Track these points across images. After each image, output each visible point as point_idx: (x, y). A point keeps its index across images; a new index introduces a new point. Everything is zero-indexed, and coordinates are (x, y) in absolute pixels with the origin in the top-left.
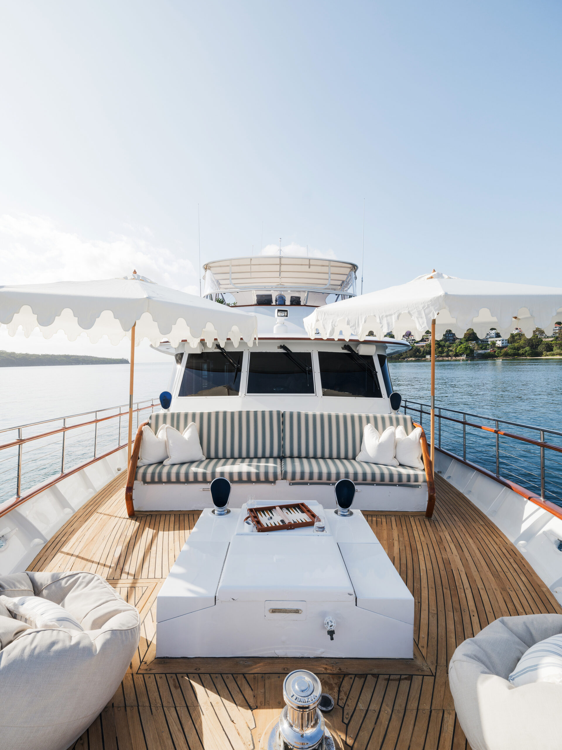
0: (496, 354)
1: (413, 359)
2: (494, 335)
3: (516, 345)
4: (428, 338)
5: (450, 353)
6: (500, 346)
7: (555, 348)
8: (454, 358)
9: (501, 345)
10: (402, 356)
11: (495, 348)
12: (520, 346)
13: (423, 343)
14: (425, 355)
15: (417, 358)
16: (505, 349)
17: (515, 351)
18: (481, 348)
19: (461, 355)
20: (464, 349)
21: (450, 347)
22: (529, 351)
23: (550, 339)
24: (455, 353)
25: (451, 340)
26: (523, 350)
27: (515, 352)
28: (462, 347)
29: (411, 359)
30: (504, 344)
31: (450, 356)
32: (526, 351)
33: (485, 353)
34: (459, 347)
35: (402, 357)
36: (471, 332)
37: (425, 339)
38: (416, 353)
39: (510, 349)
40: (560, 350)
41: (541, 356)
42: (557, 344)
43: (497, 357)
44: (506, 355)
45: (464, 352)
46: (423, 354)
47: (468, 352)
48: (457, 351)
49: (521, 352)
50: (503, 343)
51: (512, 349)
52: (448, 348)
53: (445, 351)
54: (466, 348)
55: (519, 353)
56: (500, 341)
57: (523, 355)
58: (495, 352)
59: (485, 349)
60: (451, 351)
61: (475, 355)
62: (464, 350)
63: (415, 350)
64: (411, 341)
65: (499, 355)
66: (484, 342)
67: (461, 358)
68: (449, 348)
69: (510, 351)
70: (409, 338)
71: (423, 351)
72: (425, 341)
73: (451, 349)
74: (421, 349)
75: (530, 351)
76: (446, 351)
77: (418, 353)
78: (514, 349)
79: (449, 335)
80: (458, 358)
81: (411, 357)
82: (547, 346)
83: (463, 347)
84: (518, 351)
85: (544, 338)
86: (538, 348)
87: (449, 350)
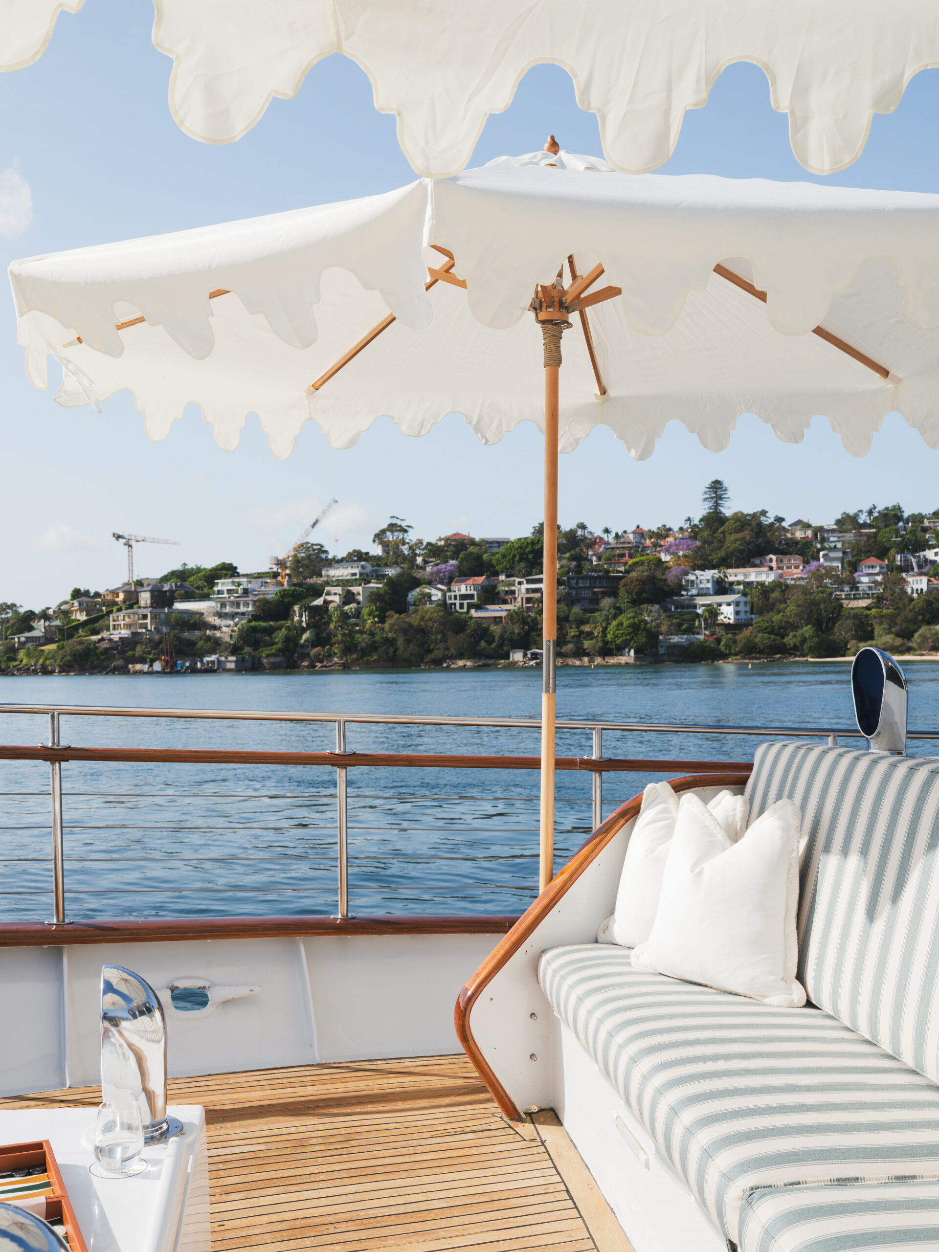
0: (722, 648)
1: (469, 663)
2: (709, 585)
3: (776, 618)
4: (513, 592)
5: (587, 644)
6: (732, 621)
7: (878, 630)
8: (598, 660)
9: (732, 617)
10: (430, 651)
11: (717, 629)
12: (787, 622)
13: (496, 607)
14: (506, 648)
15: (480, 658)
16: (746, 632)
17: (773, 637)
18: (679, 630)
19: (619, 650)
20: (631, 630)
21: (582, 622)
22: (811, 637)
23: (860, 601)
24: (600, 644)
25: (584, 599)
26: (795, 636)
27: (774, 640)
28: (621, 624)
29: (461, 663)
30: (742, 616)
31: (587, 655)
32: (804, 640)
33: (691, 644)
34: (614, 623)
35: (431, 656)
36: (645, 574)
37: (502, 595)
38: (477, 642)
39: (759, 632)
40: (892, 636)
41: (844, 655)
42: (882, 616)
43: (724, 656)
44: (750, 651)
45: (630, 640)
46: (501, 645)
47: (642, 639)
48: (609, 637)
49: (790, 640)
50: (737, 613)
51: (764, 630)
52: (578, 627)
53: (568, 638)
54: (636, 628)
55: (784, 645)
56: (729, 604)
57: (796, 650)
58: (719, 641)
59: (691, 630)
60: (590, 635)
61: (662, 651)
62: (629, 634)
63: (475, 630)
64: (458, 602)
65: (730, 650)
66: (683, 607)
67: (623, 660)
68: (582, 628)
69: (761, 639)
70: (449, 590)
71: (502, 637)
72: (505, 602)
73: (586, 628)
74: (493, 628)
75: (816, 640)
76: (573, 637)
77: (483, 644)
78: (770, 633)
79: (580, 581)
80: (612, 660)
81: (461, 656)
82: (856, 622)
83: (625, 623)
84: (783, 637)
85: (846, 599)
86: (836, 630)
87: (582, 632)
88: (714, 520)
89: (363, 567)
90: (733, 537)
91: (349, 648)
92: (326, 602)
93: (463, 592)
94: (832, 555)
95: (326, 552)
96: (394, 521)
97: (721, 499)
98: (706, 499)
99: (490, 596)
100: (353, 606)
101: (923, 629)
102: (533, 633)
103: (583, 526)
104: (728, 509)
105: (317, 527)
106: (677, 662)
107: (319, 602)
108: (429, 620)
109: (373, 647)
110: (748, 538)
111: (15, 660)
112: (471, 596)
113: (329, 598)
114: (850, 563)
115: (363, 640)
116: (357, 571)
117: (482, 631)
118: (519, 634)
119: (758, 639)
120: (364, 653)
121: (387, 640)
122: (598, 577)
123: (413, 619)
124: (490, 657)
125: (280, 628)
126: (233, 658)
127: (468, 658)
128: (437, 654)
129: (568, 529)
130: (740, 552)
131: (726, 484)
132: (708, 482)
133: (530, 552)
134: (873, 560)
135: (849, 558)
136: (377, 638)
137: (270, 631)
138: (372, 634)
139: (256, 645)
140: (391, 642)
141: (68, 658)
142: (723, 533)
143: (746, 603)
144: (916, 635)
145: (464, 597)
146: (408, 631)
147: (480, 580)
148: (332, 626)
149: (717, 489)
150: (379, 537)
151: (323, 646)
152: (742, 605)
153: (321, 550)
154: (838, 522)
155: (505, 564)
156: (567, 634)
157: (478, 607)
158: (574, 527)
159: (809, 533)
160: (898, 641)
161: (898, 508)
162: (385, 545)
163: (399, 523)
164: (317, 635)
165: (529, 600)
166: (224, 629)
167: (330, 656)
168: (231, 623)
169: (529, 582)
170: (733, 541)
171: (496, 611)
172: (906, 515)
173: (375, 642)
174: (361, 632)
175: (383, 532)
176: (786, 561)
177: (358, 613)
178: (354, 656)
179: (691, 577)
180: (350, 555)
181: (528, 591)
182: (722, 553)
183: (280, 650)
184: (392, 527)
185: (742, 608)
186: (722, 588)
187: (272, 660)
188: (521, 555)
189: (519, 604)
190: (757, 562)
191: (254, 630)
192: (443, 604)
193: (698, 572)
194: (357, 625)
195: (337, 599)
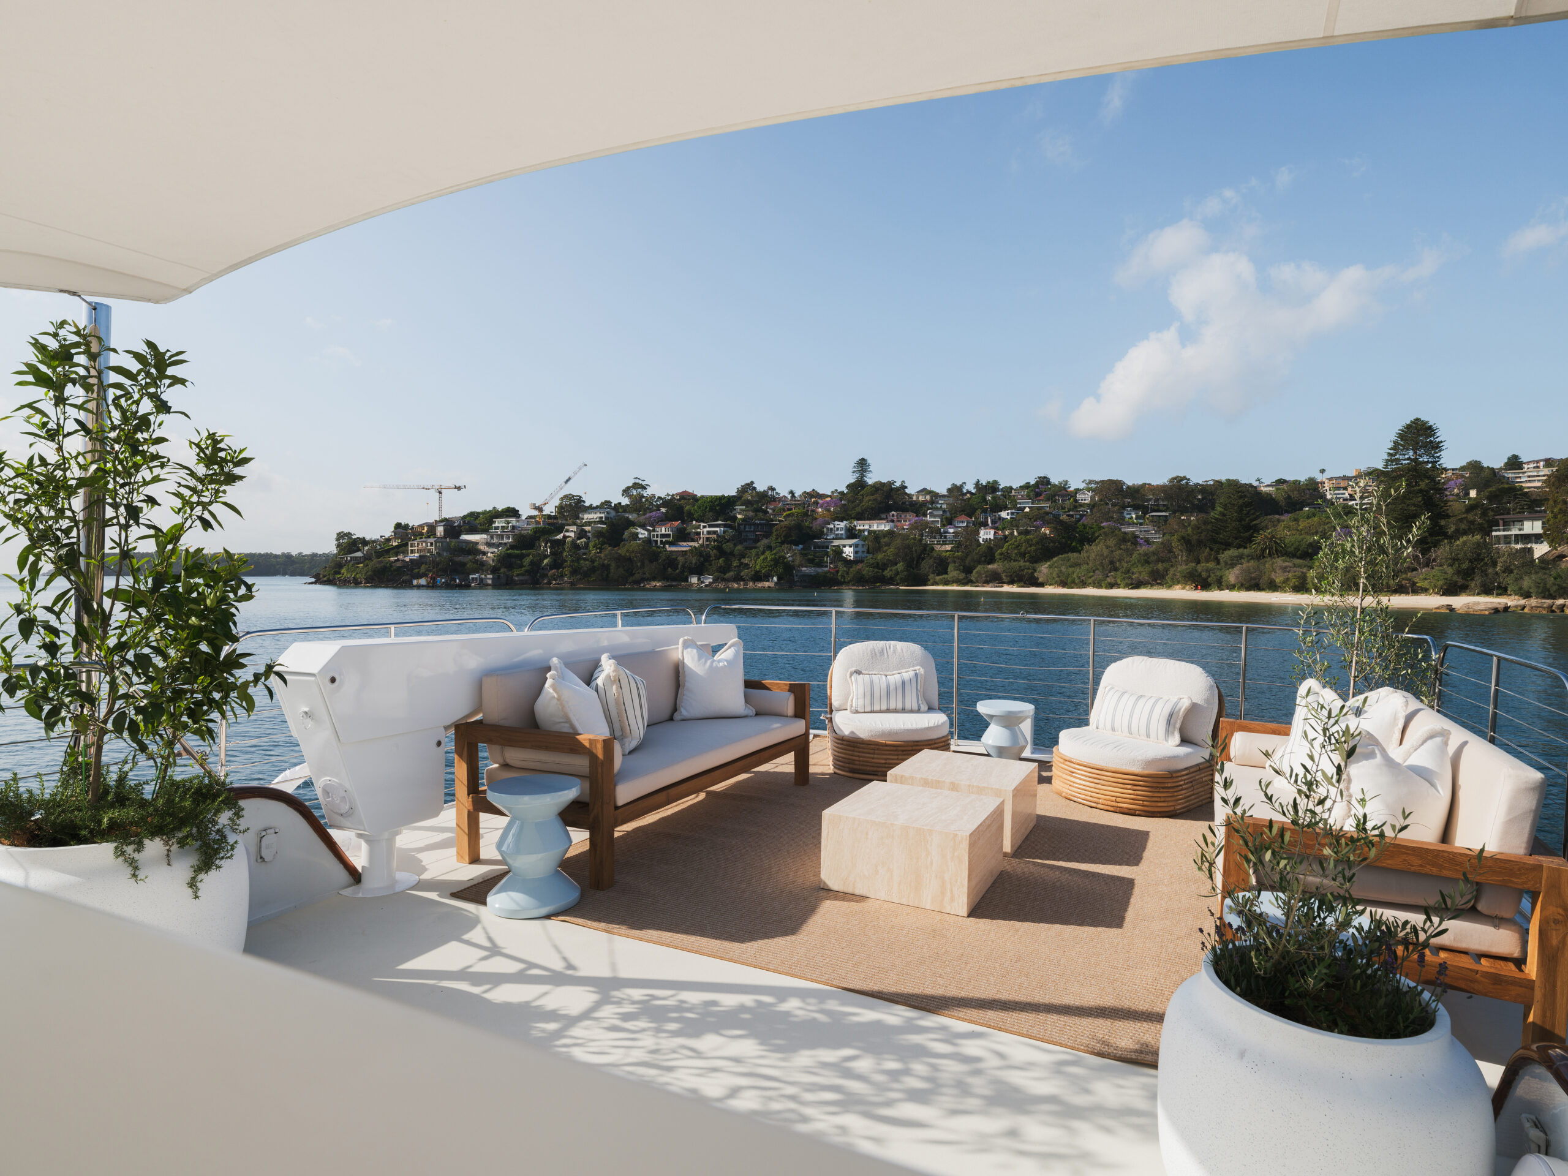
88: (858, 486)
89: (608, 513)
90: (867, 499)
91: (575, 572)
92: (565, 537)
93: (663, 532)
94: (935, 513)
95: (584, 502)
96: (637, 481)
97: (866, 472)
98: (854, 472)
99: (682, 535)
100: (584, 540)
101: (979, 568)
102: (707, 564)
103: (773, 489)
104: (871, 479)
105: (569, 483)
106: (805, 587)
107: (560, 537)
108: (633, 552)
109: (593, 570)
110: (879, 499)
111: (340, 573)
112: (668, 536)
113: (567, 534)
114: (947, 518)
115: (585, 565)
116: (603, 515)
117: (671, 561)
118: (696, 564)
119: (864, 573)
120: (586, 575)
121: (603, 565)
122: (760, 524)
123: (622, 551)
124: (675, 580)
125: (528, 555)
126: (491, 576)
127: (659, 581)
128: (637, 576)
129: (762, 490)
130: (872, 509)
131: (869, 461)
132: (856, 460)
133: (718, 505)
134: (964, 518)
135: (948, 515)
136: (596, 564)
137: (522, 557)
138: (593, 561)
139: (510, 567)
140: (606, 567)
141: (369, 573)
142: (863, 495)
143: (863, 545)
144: (974, 571)
145: (663, 536)
146: (620, 559)
147: (677, 523)
148: (565, 554)
149: (862, 464)
150: (626, 492)
151: (558, 569)
152: (860, 547)
153: (580, 500)
154: (949, 490)
155: (700, 513)
156: (731, 564)
157: (671, 544)
158: (766, 489)
159: (928, 497)
160: (962, 576)
161: (996, 482)
162: (630, 497)
163: (641, 482)
164: (555, 561)
165: (708, 539)
166: (489, 555)
167: (562, 576)
168: (496, 550)
169: (710, 526)
170: (867, 502)
171: (684, 546)
172: (1001, 487)
173: (594, 567)
174: (585, 560)
175: (628, 488)
176: (903, 516)
177: (586, 546)
178: (579, 577)
179: (831, 526)
180: (602, 504)
181: (709, 533)
182: (858, 509)
183: (526, 571)
184: (636, 486)
185: (860, 549)
186: (851, 533)
187: (521, 578)
188: (710, 506)
189: (701, 542)
190: (883, 516)
191: (509, 556)
192: (648, 541)
193: (836, 523)
194: (584, 554)
195: (572, 535)
